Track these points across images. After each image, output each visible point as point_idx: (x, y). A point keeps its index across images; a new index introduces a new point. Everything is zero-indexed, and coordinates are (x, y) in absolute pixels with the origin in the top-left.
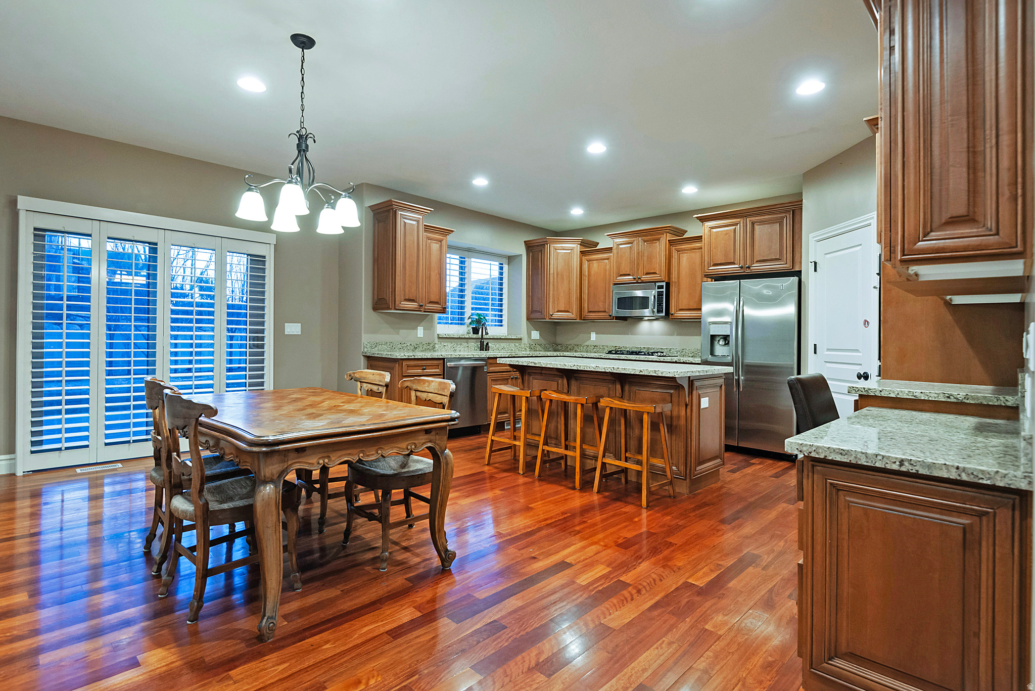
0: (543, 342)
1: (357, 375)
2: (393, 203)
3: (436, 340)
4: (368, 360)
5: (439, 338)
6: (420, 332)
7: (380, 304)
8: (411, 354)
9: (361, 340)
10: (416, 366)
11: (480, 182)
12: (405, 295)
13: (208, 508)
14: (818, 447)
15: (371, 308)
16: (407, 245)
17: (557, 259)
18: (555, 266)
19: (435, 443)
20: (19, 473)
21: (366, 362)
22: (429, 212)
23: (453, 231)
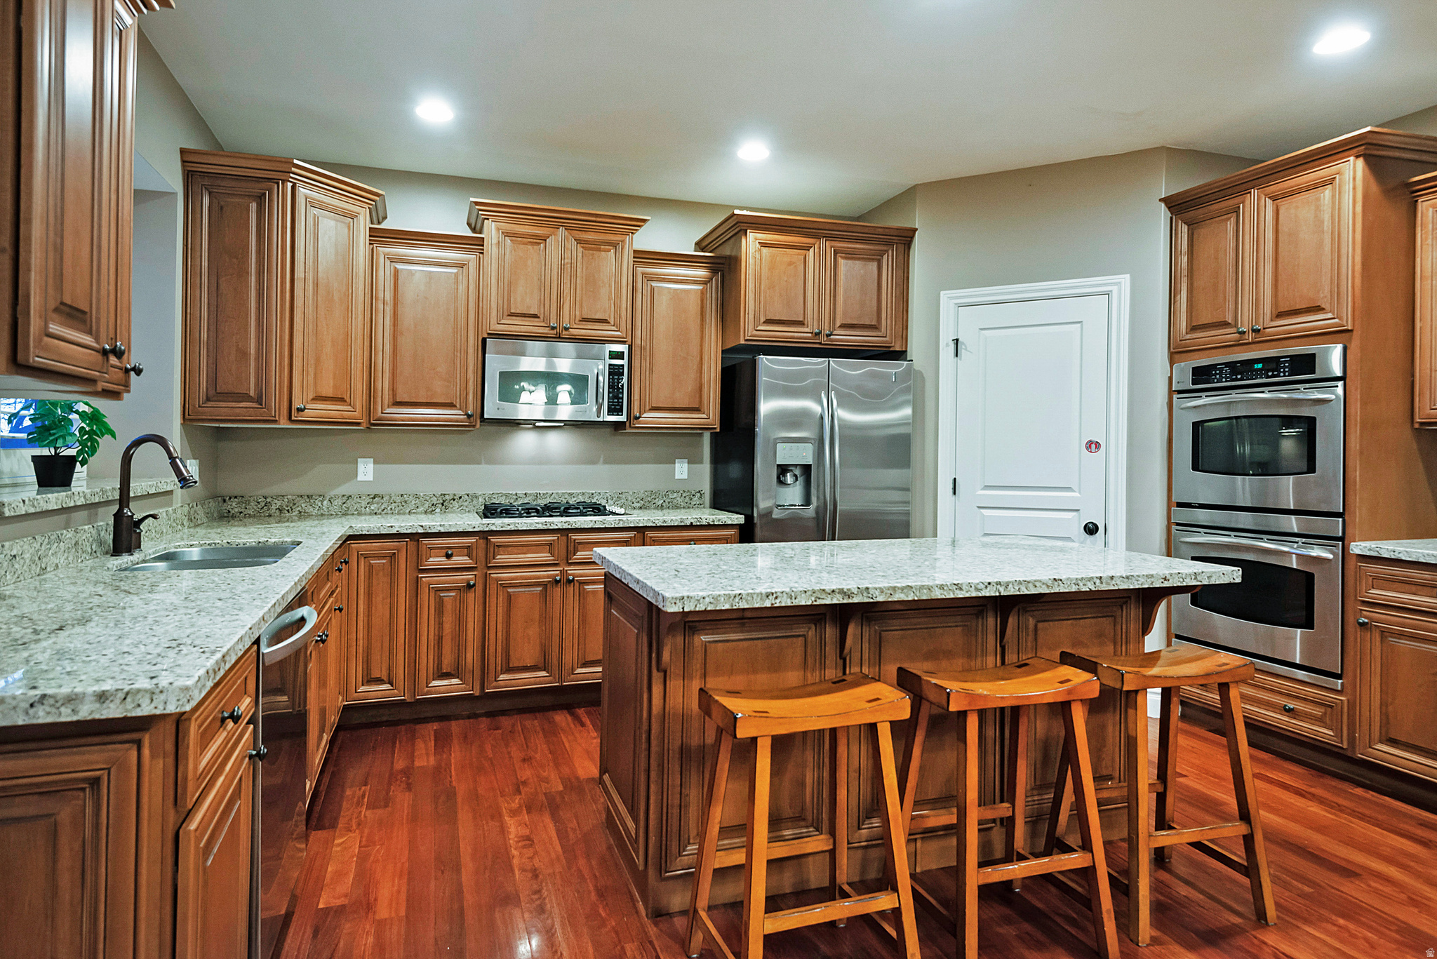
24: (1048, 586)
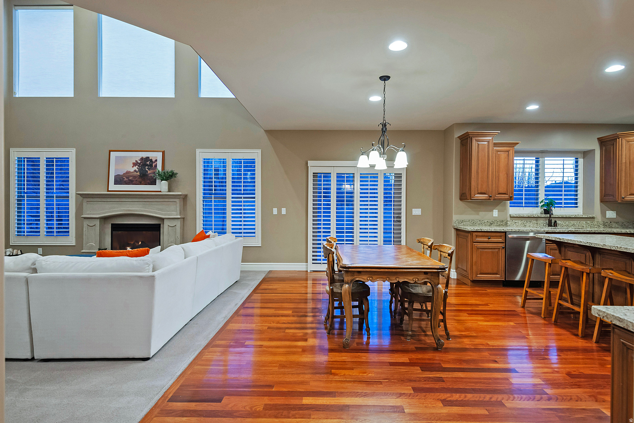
0: (620, 220)
1: (422, 240)
2: (469, 133)
3: (509, 219)
4: (456, 231)
5: (511, 217)
6: (495, 213)
7: (464, 197)
8: (479, 228)
9: (452, 219)
10: (483, 236)
11: (533, 107)
12: (478, 190)
13: (333, 291)
14: (608, 314)
15: (459, 199)
16: (480, 158)
17: (630, 150)
18: (628, 156)
19: (431, 280)
20: (309, 271)
21: (455, 232)
22: (497, 134)
23: (518, 143)
24: (602, 246)
